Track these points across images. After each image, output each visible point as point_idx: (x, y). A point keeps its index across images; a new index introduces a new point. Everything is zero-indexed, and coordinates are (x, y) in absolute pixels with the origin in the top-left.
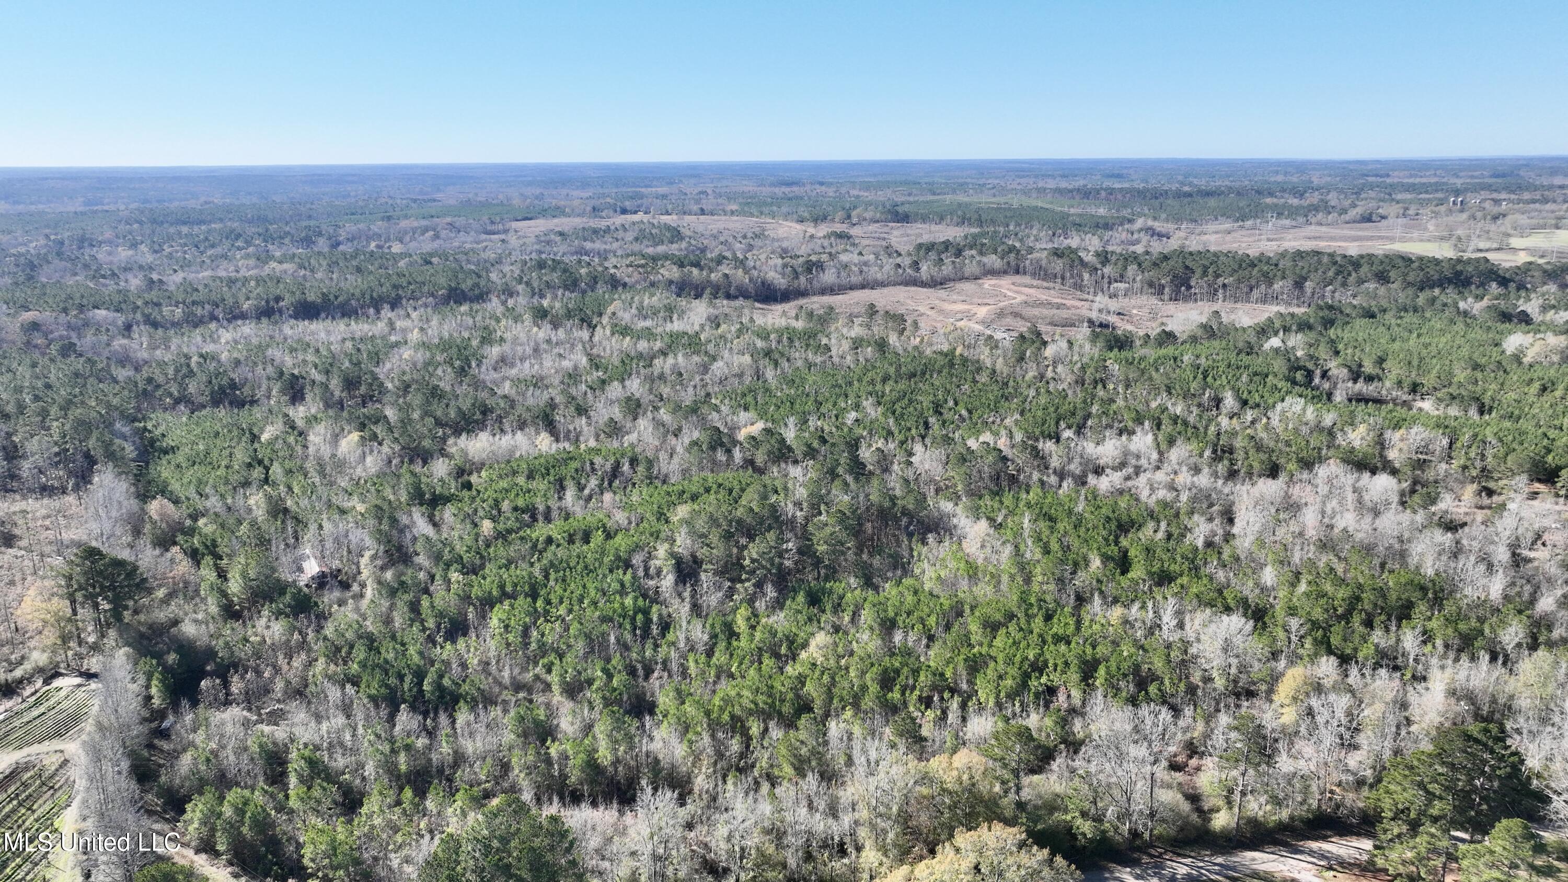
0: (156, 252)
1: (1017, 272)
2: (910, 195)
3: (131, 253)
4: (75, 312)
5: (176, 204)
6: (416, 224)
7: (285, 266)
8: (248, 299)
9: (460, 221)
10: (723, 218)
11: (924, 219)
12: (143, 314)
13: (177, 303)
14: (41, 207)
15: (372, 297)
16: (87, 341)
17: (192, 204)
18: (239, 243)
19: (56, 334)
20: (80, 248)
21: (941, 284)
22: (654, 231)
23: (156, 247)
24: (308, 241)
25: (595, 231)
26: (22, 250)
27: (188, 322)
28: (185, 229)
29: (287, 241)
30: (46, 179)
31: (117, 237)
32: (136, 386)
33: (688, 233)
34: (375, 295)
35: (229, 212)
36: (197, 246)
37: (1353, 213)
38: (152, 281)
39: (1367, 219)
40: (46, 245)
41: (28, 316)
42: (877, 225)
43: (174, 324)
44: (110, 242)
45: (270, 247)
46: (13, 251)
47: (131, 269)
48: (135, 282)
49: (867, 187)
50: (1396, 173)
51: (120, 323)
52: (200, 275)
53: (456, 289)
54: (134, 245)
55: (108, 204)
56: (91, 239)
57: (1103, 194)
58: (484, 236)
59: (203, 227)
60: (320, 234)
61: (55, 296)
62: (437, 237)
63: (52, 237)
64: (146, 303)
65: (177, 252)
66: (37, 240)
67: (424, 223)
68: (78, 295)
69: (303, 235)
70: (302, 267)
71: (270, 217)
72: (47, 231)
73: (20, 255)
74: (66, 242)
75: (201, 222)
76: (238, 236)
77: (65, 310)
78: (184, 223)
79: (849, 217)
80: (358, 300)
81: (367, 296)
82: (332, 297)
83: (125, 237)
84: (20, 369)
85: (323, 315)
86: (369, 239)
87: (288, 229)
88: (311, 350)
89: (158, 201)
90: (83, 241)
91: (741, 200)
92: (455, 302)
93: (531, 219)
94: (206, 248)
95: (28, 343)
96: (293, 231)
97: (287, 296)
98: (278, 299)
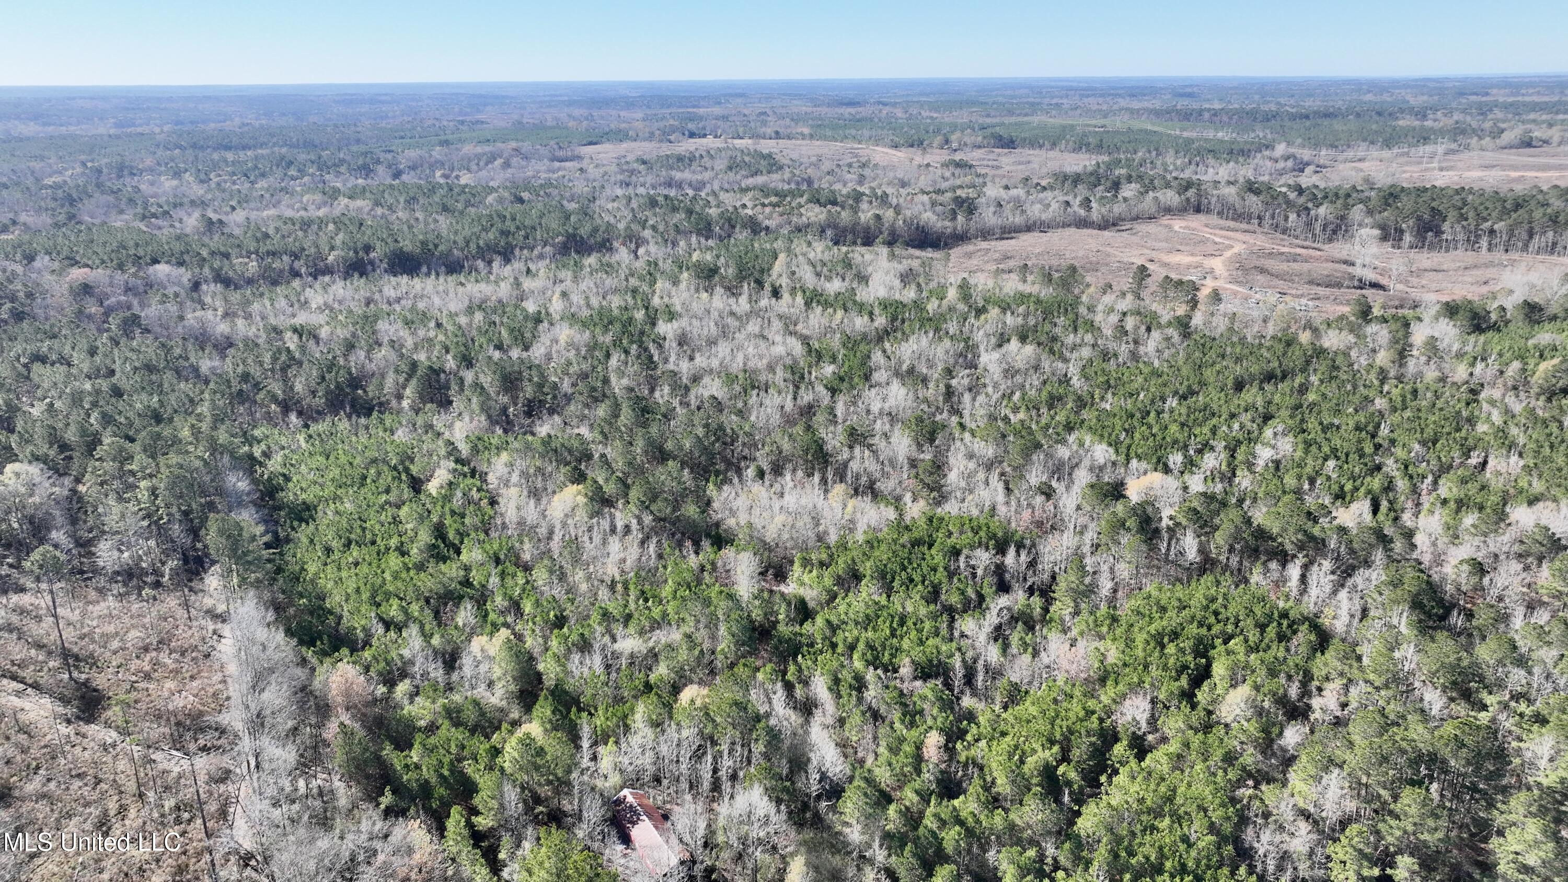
0: (202, 181)
1: (1198, 210)
2: (988, 116)
3: (175, 183)
4: (133, 270)
5: (212, 125)
6: (479, 150)
7: (359, 203)
8: (332, 248)
9: (526, 146)
10: (804, 142)
11: (1034, 143)
12: (212, 268)
13: (249, 253)
14: (72, 128)
15: (478, 247)
16: (151, 311)
17: (228, 125)
18: (292, 172)
19: (113, 299)
20: (120, 177)
21: (1114, 225)
22: (747, 159)
23: (202, 176)
24: (367, 170)
25: (680, 159)
26: (58, 179)
27: (264, 278)
28: (230, 156)
29: (343, 169)
30: (74, 98)
31: (159, 164)
32: (230, 387)
33: (787, 162)
34: (481, 243)
35: (272, 135)
36: (246, 175)
37: (1509, 136)
38: (210, 222)
39: (1527, 143)
40: (83, 174)
41: (77, 274)
42: (983, 150)
43: (250, 282)
44: (151, 170)
45: (327, 177)
46: (48, 181)
47: (181, 205)
48: (191, 222)
49: (934, 107)
50: (1495, 91)
51: (185, 280)
52: (265, 213)
53: (574, 235)
54: (177, 174)
55: (141, 125)
56: (132, 167)
57: (1207, 115)
58: (557, 164)
59: (249, 153)
60: (378, 162)
61: (104, 244)
62: (507, 165)
63: (89, 165)
64: (213, 253)
65: (225, 182)
66: (73, 168)
67: (487, 148)
68: (132, 243)
69: (360, 162)
70: (377, 203)
71: (317, 142)
72: (83, 157)
73: (56, 186)
74: (105, 170)
75: (245, 148)
76: (290, 163)
77: (121, 267)
78: (228, 148)
79: (947, 141)
80: (462, 250)
81: (473, 246)
82: (431, 246)
83: (167, 164)
84: (75, 354)
85: (424, 269)
86: (433, 166)
87: (342, 155)
88: (432, 324)
89: (192, 122)
90: (122, 170)
91: (810, 122)
92: (577, 252)
93: (595, 144)
94: (256, 176)
95: (80, 313)
96: (348, 158)
97: (378, 244)
98: (368, 248)
